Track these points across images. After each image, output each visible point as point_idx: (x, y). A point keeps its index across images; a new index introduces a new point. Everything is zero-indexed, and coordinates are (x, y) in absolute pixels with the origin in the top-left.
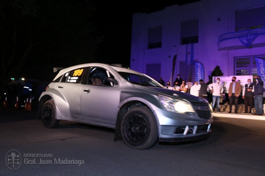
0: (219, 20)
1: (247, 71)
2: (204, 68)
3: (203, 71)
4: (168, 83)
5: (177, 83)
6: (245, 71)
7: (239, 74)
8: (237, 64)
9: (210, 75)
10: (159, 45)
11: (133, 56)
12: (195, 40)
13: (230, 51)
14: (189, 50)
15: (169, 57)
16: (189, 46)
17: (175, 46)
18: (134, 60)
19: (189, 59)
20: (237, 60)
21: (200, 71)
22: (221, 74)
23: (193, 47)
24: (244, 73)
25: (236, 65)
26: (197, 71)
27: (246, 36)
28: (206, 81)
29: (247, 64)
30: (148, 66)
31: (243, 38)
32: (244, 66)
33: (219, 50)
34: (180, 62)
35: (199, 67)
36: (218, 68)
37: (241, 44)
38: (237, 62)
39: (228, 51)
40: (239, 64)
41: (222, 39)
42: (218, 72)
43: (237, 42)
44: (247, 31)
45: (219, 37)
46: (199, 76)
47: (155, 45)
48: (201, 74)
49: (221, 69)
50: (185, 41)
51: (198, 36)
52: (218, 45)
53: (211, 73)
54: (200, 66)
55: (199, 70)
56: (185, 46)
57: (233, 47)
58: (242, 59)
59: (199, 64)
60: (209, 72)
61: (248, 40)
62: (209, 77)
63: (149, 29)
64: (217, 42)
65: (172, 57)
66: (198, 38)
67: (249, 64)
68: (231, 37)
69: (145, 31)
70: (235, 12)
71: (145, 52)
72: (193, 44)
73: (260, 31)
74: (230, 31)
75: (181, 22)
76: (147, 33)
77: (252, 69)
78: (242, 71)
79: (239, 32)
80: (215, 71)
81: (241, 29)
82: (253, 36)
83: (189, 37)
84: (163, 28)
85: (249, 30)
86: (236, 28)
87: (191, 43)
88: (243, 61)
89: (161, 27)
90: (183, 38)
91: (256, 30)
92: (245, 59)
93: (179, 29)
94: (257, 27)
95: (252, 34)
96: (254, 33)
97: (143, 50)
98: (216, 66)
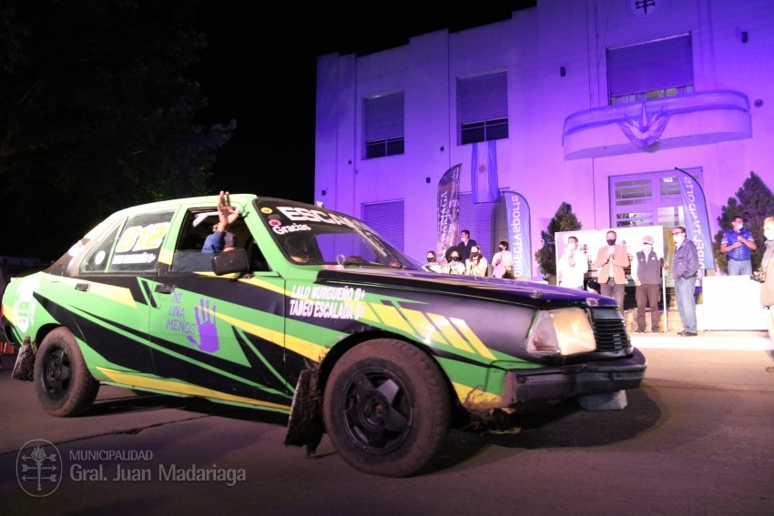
0: (563, 72)
1: (644, 214)
2: (529, 209)
3: (527, 219)
4: (430, 255)
5: (455, 254)
6: (638, 215)
7: (625, 224)
8: (618, 196)
9: (546, 230)
10: (397, 148)
11: (319, 185)
12: (499, 130)
13: (596, 160)
14: (483, 160)
15: (428, 180)
16: (483, 147)
17: (442, 149)
18: (324, 193)
19: (484, 186)
20: (617, 185)
21: (520, 218)
22: (574, 226)
23: (493, 150)
24: (638, 222)
25: (614, 201)
26: (513, 218)
27: (639, 118)
28: (538, 244)
29: (644, 196)
30: (366, 207)
31: (631, 124)
33: (568, 157)
35: (516, 206)
37: (627, 141)
38: (616, 192)
39: (591, 159)
40: (624, 197)
41: (573, 127)
42: (565, 220)
43: (612, 136)
44: (641, 105)
45: (568, 118)
46: (517, 233)
47: (385, 147)
48: (522, 226)
49: (573, 211)
50: (470, 135)
51: (507, 120)
52: (563, 144)
53: (548, 224)
54: (518, 203)
55: (517, 214)
56: (469, 147)
57: (605, 148)
58: (629, 183)
59: (515, 198)
60: (543, 220)
61: (644, 130)
62: (544, 235)
63: (365, 101)
64: (560, 134)
65: (435, 182)
66: (507, 125)
67: (651, 195)
68: (598, 120)
69: (355, 107)
70: (604, 52)
71: (357, 168)
72: (493, 141)
73: (673, 104)
74: (596, 105)
75: (458, 81)
76: (359, 113)
77: (659, 209)
78: (631, 215)
79: (618, 106)
80: (559, 217)
81: (625, 99)
82: (657, 118)
83: (483, 124)
84: (406, 98)
85: (644, 102)
86: (610, 94)
87: (487, 140)
88: (633, 186)
89: (402, 94)
90: (464, 127)
91: (663, 102)
92: (637, 182)
93: (454, 101)
94: (665, 93)
95: (653, 113)
96: (658, 109)
97: (350, 162)
98: (561, 204)
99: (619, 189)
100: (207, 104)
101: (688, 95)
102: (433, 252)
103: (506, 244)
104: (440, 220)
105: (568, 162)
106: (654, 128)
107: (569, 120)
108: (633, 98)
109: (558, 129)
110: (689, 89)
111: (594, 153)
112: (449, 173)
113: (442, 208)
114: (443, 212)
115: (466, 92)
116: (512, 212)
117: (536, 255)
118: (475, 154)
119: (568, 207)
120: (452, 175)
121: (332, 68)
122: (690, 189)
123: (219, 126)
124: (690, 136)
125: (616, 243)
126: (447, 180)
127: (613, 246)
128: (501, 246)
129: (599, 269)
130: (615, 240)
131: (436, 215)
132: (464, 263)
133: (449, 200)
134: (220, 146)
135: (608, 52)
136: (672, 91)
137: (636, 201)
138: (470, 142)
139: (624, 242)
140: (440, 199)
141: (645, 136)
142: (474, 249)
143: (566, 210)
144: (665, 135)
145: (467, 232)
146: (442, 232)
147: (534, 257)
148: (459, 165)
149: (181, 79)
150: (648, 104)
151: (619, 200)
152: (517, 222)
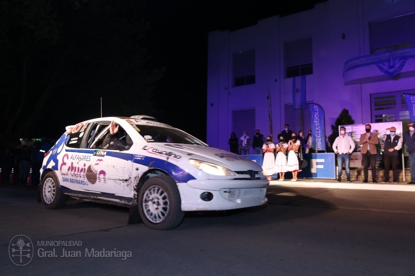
0: (344, 37)
1: (391, 115)
2: (324, 112)
3: (323, 118)
4: (268, 138)
5: (281, 138)
6: (388, 116)
7: (379, 120)
9: (334, 124)
10: (251, 80)
11: (210, 99)
12: (307, 70)
13: (363, 85)
14: (298, 86)
15: (268, 98)
16: (298, 79)
17: (276, 80)
18: (212, 105)
19: (298, 100)
20: (375, 98)
21: (319, 118)
22: (351, 122)
23: (304, 80)
24: (387, 120)
25: (373, 108)
26: (314, 118)
27: (388, 61)
28: (329, 133)
29: (391, 104)
30: (235, 113)
31: (384, 65)
32: (387, 108)
33: (347, 84)
34: (286, 106)
35: (316, 111)
36: (345, 113)
37: (380, 73)
38: (375, 102)
39: (360, 85)
40: (379, 106)
41: (350, 67)
42: (345, 119)
43: (374, 71)
44: (389, 53)
45: (346, 63)
46: (318, 126)
47: (245, 80)
48: (320, 122)
49: (350, 114)
50: (292, 72)
51: (312, 64)
52: (344, 77)
53: (335, 121)
54: (318, 110)
56: (290, 80)
57: (368, 78)
58: (383, 98)
59: (316, 107)
60: (332, 119)
61: (391, 67)
62: (333, 127)
63: (234, 55)
64: (342, 71)
66: (312, 67)
67: (395, 104)
68: (364, 63)
69: (229, 58)
70: (368, 24)
71: (230, 91)
72: (304, 76)
74: (362, 54)
75: (285, 43)
76: (231, 62)
77: (400, 112)
78: (384, 116)
79: (376, 54)
80: (341, 117)
81: (380, 51)
82: (399, 61)
83: (298, 66)
84: (256, 52)
85: (391, 52)
86: (371, 48)
87: (301, 75)
88: (384, 100)
89: (254, 51)
90: (288, 68)
91: (403, 51)
92: (387, 97)
93: (282, 54)
94: (404, 46)
95: (397, 58)
96: (400, 55)
97: (226, 88)
98: (342, 109)
99: (376, 100)
102: (270, 137)
105: (347, 86)
106: (397, 66)
108: (384, 50)
109: (341, 68)
111: (362, 81)
116: (314, 114)
117: (328, 138)
118: (294, 83)
119: (347, 112)
123: (156, 70)
125: (371, 131)
127: (369, 133)
129: (361, 146)
130: (370, 129)
132: (287, 143)
134: (157, 80)
135: (370, 24)
136: (408, 45)
137: (386, 108)
138: (291, 77)
139: (376, 131)
141: (392, 70)
142: (293, 135)
144: (403, 70)
145: (288, 126)
150: (394, 53)
151: (376, 107)
152: (317, 120)
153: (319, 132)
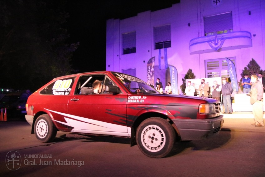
1: (217, 73)
2: (177, 71)
6: (215, 73)
7: (210, 76)
8: (208, 67)
9: (184, 78)
10: (133, 51)
12: (168, 45)
14: (163, 55)
15: (144, 62)
16: (162, 50)
17: (149, 51)
18: (109, 66)
19: (163, 64)
20: (208, 63)
22: (193, 77)
23: (166, 51)
24: (215, 75)
25: (207, 68)
26: (172, 75)
27: (214, 40)
28: (181, 83)
29: (216, 66)
30: (123, 71)
31: (212, 43)
32: (214, 69)
33: (191, 54)
34: (155, 67)
37: (210, 48)
38: (208, 65)
39: (199, 54)
40: (210, 67)
41: (193, 43)
42: (190, 75)
43: (205, 46)
44: (215, 36)
45: (190, 41)
46: (174, 80)
47: (129, 50)
48: (175, 77)
49: (193, 72)
50: (158, 46)
51: (170, 41)
52: (189, 49)
53: (184, 76)
54: (174, 70)
55: (173, 73)
56: (158, 50)
58: (212, 62)
59: (172, 68)
60: (183, 75)
61: (216, 44)
62: (183, 80)
63: (123, 35)
64: (188, 46)
65: (146, 62)
66: (171, 43)
67: (218, 66)
68: (201, 41)
69: (119, 37)
70: (203, 18)
71: (120, 58)
72: (166, 48)
73: (226, 35)
74: (200, 36)
75: (154, 28)
76: (121, 39)
77: (222, 71)
78: (213, 73)
79: (208, 36)
80: (188, 74)
81: (210, 34)
82: (221, 41)
83: (162, 42)
84: (137, 34)
85: (216, 35)
86: (205, 32)
87: (164, 48)
88: (213, 63)
89: (135, 33)
90: (156, 43)
91: (223, 35)
92: (214, 62)
93: (153, 35)
94: (223, 32)
95: (219, 39)
96: (221, 37)
97: (118, 56)
98: (188, 69)
99: (208, 64)
100: (69, 37)
101: (231, 33)
103: (170, 83)
104: (148, 75)
105: (191, 55)
106: (219, 44)
107: (191, 42)
108: (213, 34)
109: (187, 44)
110: (231, 31)
111: (200, 52)
112: (151, 60)
113: (148, 71)
114: (149, 73)
115: (157, 31)
118: (160, 53)
119: (191, 70)
120: (152, 60)
121: (111, 24)
122: (230, 65)
123: (74, 44)
124: (231, 47)
125: (205, 83)
126: (150, 62)
128: (168, 84)
131: (146, 74)
133: (151, 68)
134: (74, 50)
135: (204, 18)
136: (226, 31)
138: (158, 49)
139: (208, 83)
140: (148, 68)
141: (216, 46)
143: (190, 72)
144: (223, 46)
145: (159, 79)
146: (149, 79)
147: (179, 87)
148: (154, 57)
149: (60, 29)
150: (218, 36)
151: (208, 68)
152: (173, 76)
153: (175, 83)
